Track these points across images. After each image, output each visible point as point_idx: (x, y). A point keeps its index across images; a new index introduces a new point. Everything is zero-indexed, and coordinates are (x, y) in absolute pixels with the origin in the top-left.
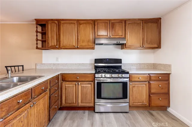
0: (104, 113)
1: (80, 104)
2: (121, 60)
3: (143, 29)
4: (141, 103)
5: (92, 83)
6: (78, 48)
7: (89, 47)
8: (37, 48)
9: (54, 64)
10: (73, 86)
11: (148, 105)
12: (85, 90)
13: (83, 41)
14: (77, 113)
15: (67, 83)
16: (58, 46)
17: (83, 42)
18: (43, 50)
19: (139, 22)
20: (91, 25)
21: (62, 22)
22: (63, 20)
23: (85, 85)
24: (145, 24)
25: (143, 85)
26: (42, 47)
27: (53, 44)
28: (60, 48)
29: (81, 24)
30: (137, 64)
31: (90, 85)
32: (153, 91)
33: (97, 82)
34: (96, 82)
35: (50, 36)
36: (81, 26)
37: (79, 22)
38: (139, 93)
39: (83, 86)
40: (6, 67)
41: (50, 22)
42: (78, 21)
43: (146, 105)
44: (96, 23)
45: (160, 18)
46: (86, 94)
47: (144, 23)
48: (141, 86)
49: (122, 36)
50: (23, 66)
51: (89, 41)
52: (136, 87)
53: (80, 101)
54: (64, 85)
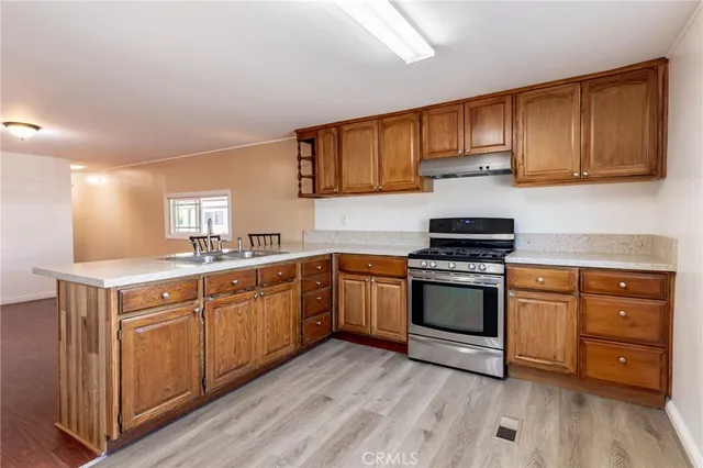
0: (430, 366)
1: (375, 332)
2: (511, 222)
3: (582, 111)
4: (545, 359)
5: (403, 282)
6: (380, 191)
7: (405, 187)
8: (301, 195)
9: (337, 233)
10: (360, 285)
11: (572, 370)
12: (386, 299)
13: (393, 173)
14: (369, 351)
15: (348, 276)
16: (339, 189)
17: (391, 174)
18: (316, 200)
19: (566, 90)
20: (412, 125)
21: (346, 128)
22: (347, 123)
23: (386, 285)
24: (593, 95)
25: (559, 304)
26: (314, 191)
27: (328, 185)
28: (341, 193)
29: (387, 127)
30: (579, 237)
31: (398, 287)
32: (592, 328)
33: (413, 281)
34: (410, 279)
35: (322, 166)
36: (388, 131)
37: (383, 122)
38: (540, 327)
39: (382, 288)
40: (250, 236)
41: (321, 132)
42: (380, 117)
43: (567, 371)
44: (425, 118)
45: (665, 61)
46: (389, 307)
47: (585, 91)
48: (548, 306)
49: (504, 144)
50: (279, 235)
51: (406, 171)
52: (529, 307)
53: (375, 324)
54: (342, 281)
